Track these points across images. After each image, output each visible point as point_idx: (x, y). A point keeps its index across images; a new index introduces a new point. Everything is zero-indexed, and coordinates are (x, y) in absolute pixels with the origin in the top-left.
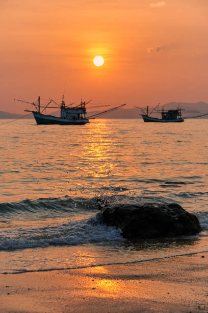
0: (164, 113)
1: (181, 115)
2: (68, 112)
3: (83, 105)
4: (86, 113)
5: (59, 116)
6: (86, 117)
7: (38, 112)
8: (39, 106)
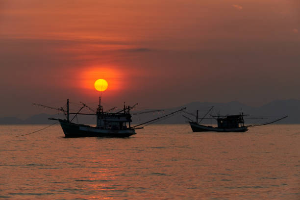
2: (107, 120)
3: (127, 110)
4: (131, 121)
5: (95, 126)
6: (132, 126)
7: (67, 120)
8: (68, 112)
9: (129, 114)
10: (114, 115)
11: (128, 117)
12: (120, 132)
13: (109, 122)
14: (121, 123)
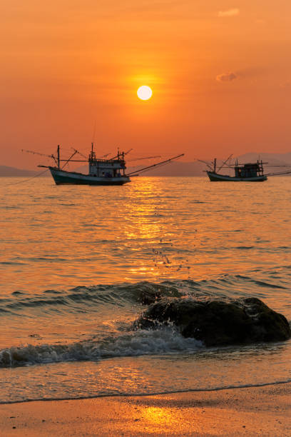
0: (239, 168)
1: (262, 171)
2: (100, 166)
3: (121, 157)
4: (126, 168)
5: (87, 173)
6: (126, 173)
7: (57, 167)
8: (58, 159)
9: (123, 161)
10: (107, 162)
11: (122, 164)
12: (114, 180)
13: (102, 169)
14: (115, 170)
